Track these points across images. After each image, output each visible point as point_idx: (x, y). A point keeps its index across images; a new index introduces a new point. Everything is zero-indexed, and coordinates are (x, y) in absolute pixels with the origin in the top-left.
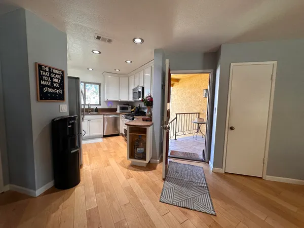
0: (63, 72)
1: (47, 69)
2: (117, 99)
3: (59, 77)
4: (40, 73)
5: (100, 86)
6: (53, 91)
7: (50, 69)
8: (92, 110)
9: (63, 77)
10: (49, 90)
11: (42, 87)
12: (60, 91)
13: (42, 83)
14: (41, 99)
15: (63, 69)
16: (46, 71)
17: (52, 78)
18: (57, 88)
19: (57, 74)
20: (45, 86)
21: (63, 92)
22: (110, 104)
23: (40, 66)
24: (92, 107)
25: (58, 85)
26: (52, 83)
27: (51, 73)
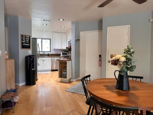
0: (30, 37)
1: (24, 36)
2: (60, 48)
3: (28, 39)
4: (22, 38)
5: (50, 40)
6: (26, 45)
7: (25, 36)
8: (46, 55)
9: (30, 39)
10: (25, 44)
11: (23, 43)
12: (29, 44)
13: (23, 42)
14: (22, 48)
15: (30, 35)
16: (24, 37)
17: (26, 40)
18: (28, 44)
19: (28, 38)
20: (24, 43)
21: (30, 45)
22: (56, 51)
23: (22, 35)
24: (45, 53)
25: (28, 42)
26: (26, 41)
27: (25, 37)
